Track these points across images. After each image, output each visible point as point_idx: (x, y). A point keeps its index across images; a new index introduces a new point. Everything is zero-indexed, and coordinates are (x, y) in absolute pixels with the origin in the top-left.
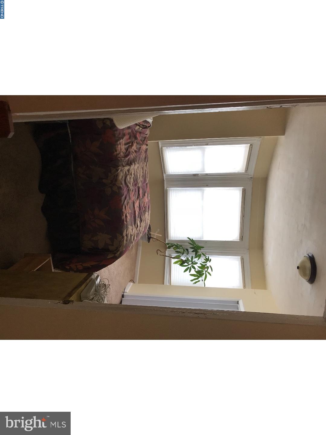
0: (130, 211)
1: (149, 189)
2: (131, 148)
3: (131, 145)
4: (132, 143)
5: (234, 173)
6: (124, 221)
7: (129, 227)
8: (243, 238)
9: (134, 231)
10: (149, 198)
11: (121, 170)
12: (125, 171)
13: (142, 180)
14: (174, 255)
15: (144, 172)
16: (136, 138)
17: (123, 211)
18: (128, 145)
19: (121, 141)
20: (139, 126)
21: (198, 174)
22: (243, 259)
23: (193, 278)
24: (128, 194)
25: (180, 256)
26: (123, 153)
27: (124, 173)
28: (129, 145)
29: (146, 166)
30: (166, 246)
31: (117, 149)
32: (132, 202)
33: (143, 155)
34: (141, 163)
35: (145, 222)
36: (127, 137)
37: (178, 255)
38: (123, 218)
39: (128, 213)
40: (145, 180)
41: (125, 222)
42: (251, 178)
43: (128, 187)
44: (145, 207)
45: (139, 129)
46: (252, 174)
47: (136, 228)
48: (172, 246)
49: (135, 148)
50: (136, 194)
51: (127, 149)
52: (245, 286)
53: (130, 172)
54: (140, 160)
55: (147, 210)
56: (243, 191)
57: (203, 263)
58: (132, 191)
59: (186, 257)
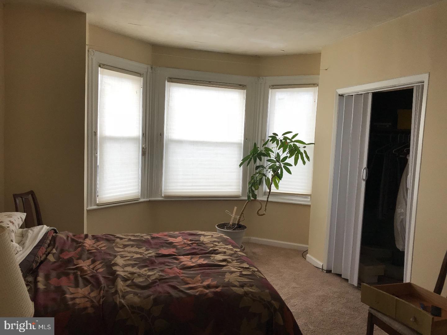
0: (199, 278)
1: (161, 234)
2: (86, 271)
3: (81, 272)
4: (77, 269)
5: (143, 94)
6: (215, 293)
7: (226, 280)
8: (242, 84)
9: (233, 269)
10: (177, 233)
11: (124, 297)
12: (126, 288)
13: (144, 248)
14: (265, 188)
15: (132, 243)
16: (70, 261)
17: (199, 295)
18: (80, 279)
19: (68, 296)
20: (49, 253)
21: (143, 148)
22: (273, 86)
23: (300, 160)
24: (167, 280)
25: (266, 178)
26: (92, 291)
27: (129, 289)
28: (81, 276)
29: (121, 239)
30: (252, 200)
31: (81, 306)
32: (182, 271)
33: (103, 245)
34: (116, 249)
35: (217, 244)
36: (64, 281)
37: (266, 181)
38: (211, 295)
39: (202, 283)
40: (147, 242)
41: (218, 290)
42: (152, 68)
43: (156, 282)
44: (192, 244)
45: (54, 254)
46: (145, 66)
47: (229, 264)
48: (253, 191)
49: (88, 264)
50: (169, 262)
51: (87, 282)
52: (314, 85)
53: (129, 275)
54: (111, 252)
55: (197, 238)
56: (172, 82)
57: (278, 145)
58: (162, 271)
59: (269, 170)
